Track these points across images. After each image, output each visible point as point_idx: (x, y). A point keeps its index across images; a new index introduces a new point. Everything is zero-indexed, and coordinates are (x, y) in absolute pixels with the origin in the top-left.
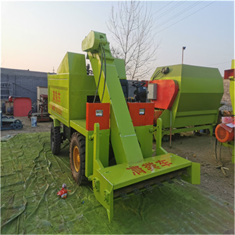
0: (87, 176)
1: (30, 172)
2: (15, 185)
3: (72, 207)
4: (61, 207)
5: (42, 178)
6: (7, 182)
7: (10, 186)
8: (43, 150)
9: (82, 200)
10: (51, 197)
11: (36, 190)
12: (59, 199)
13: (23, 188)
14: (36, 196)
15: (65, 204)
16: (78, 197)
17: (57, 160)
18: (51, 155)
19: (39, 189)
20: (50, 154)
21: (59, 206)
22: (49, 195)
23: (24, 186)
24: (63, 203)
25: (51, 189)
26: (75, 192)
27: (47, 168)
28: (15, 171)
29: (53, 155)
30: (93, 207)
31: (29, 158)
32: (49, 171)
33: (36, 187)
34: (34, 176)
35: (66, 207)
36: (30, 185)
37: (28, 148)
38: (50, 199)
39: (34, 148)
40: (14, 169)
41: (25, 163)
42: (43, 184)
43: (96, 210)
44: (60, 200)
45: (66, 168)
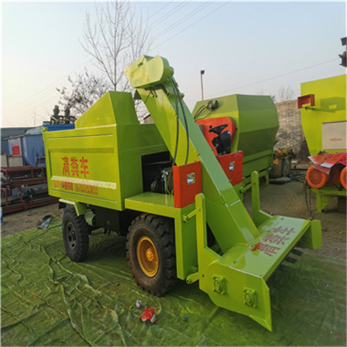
0: (183, 279)
1: (62, 300)
2: (54, 329)
3: (176, 331)
4: (160, 338)
5: (91, 305)
6: (34, 329)
7: (48, 333)
8: (51, 259)
9: (181, 316)
10: (133, 328)
11: (98, 326)
12: (148, 327)
13: (74, 330)
14: (106, 334)
15: (163, 331)
16: (173, 314)
17: (90, 269)
18: (71, 264)
19: (102, 322)
20: (69, 262)
21: (157, 337)
22: (126, 325)
23: (74, 326)
24: (157, 330)
25: (122, 315)
26: (163, 308)
27: (87, 286)
28: (35, 307)
29: (74, 263)
30: (207, 321)
31: (38, 278)
32: (93, 290)
33: (93, 320)
34: (76, 304)
35: (169, 335)
36: (82, 321)
37: (20, 263)
38: (133, 331)
39: (30, 260)
40: (28, 304)
41: (39, 289)
42: (101, 312)
43: (214, 324)
44: (150, 327)
45: (116, 276)
